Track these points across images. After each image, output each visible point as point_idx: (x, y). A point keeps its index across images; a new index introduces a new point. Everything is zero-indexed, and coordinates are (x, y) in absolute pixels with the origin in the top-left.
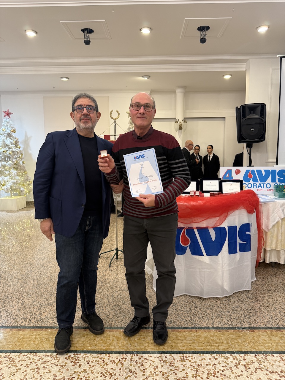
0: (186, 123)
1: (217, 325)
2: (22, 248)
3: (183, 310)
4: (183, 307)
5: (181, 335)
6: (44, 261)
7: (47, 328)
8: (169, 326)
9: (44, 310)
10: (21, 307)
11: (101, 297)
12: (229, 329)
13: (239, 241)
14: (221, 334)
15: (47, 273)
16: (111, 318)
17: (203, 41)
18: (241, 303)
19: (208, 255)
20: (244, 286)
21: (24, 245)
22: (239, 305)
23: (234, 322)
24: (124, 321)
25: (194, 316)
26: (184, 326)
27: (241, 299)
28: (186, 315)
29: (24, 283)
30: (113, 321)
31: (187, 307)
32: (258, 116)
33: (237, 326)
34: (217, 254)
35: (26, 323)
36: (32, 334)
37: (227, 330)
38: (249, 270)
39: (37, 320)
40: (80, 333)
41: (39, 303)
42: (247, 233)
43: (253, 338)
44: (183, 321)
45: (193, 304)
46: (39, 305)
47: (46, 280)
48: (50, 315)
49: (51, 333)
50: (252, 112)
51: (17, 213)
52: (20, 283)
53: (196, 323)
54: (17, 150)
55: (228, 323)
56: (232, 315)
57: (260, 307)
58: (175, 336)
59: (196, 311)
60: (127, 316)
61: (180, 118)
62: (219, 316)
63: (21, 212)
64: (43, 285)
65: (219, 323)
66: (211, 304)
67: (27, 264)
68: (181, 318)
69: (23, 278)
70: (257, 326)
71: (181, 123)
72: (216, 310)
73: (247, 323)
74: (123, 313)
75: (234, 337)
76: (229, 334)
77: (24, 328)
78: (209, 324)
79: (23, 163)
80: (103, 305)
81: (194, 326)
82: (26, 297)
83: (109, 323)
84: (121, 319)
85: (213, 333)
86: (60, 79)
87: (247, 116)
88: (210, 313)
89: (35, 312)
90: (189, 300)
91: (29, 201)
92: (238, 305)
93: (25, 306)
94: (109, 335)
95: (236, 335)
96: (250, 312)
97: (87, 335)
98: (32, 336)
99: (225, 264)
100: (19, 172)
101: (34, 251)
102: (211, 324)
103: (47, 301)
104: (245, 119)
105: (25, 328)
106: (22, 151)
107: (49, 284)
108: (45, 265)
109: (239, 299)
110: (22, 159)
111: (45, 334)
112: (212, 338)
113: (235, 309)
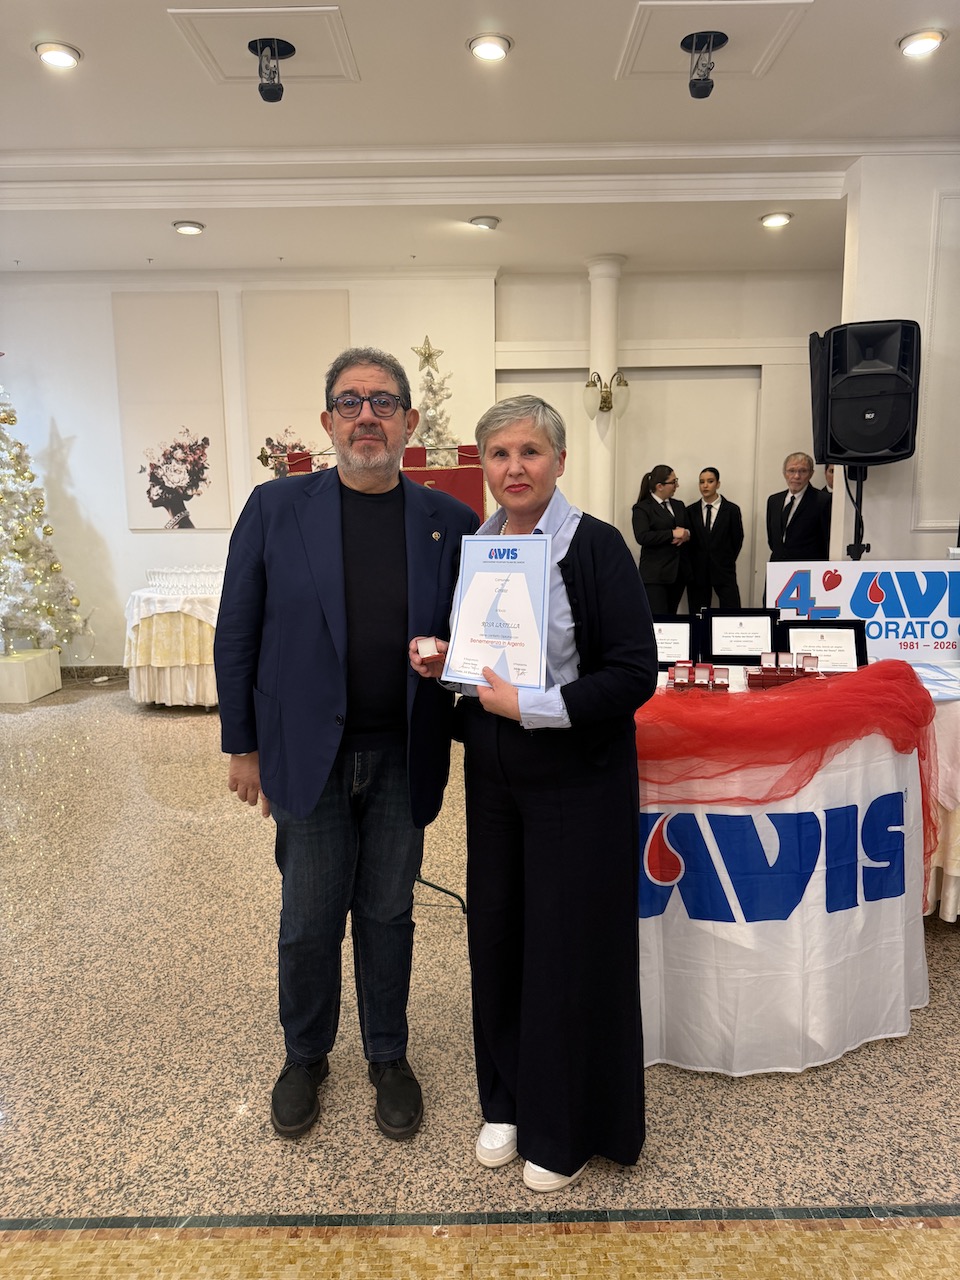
0: (624, 388)
1: (797, 1200)
2: (46, 858)
3: (659, 1131)
4: (660, 1114)
5: (667, 1249)
6: (128, 917)
7: (146, 1223)
8: (616, 1208)
9: (133, 1141)
10: (44, 1128)
11: (349, 1073)
12: (844, 1216)
13: (863, 860)
14: (818, 1241)
15: (143, 969)
16: (392, 1174)
17: (701, 88)
18: (870, 1091)
19: (749, 919)
20: (881, 1024)
21: (56, 845)
22: (866, 1103)
23: (858, 1184)
24: (442, 1185)
25: (705, 1158)
26: (674, 1207)
27: (869, 1075)
28: (674, 1151)
29: (55, 1016)
30: (401, 1187)
31: (673, 1116)
32: (891, 367)
33: (871, 1202)
34: (784, 914)
35: (65, 1200)
36: (89, 1257)
37: (835, 1220)
38: (897, 965)
39: (107, 1185)
40: (277, 1249)
41: (112, 1106)
42: (892, 829)
43: (940, 1257)
44: (664, 1182)
45: (693, 1099)
46: (112, 1117)
47: (139, 998)
48: (158, 1163)
49: (164, 1248)
50: (869, 351)
51: (27, 714)
52: (40, 1016)
53: (716, 1188)
54: (21, 489)
55: (838, 1185)
56: (847, 1148)
57: (947, 1111)
58: (643, 1256)
59: (709, 1134)
60: (453, 1160)
61: (604, 368)
62: (797, 1155)
63: (44, 708)
64: (127, 1022)
65: (804, 1187)
66: (761, 1099)
67: (67, 931)
68: (655, 1169)
69: (52, 991)
70: (949, 1202)
71: (606, 386)
72: (784, 1129)
73: (908, 1186)
74: (435, 1150)
75: (870, 1255)
76: (846, 1239)
77: (55, 1228)
78: (767, 1191)
79: (47, 534)
80: (358, 1110)
81: (709, 1204)
82: (65, 1078)
83: (383, 1194)
84: (430, 1174)
85: (786, 1236)
86: (174, 228)
87: (852, 367)
88: (762, 1142)
89: (99, 1151)
90: (678, 1083)
91: (70, 665)
92: (861, 1102)
93: (60, 1124)
94: (390, 1256)
95: (874, 1245)
96: (910, 1133)
97: (304, 1255)
98: (88, 1263)
99: (812, 949)
100: (34, 565)
101: (93, 872)
102: (774, 1195)
103: (145, 1095)
104: (846, 376)
105: (62, 1224)
106: (42, 490)
107: (148, 1019)
108: (134, 934)
109: (863, 1077)
110: (41, 518)
111: (142, 1257)
112: (783, 1261)
113: (852, 1120)
